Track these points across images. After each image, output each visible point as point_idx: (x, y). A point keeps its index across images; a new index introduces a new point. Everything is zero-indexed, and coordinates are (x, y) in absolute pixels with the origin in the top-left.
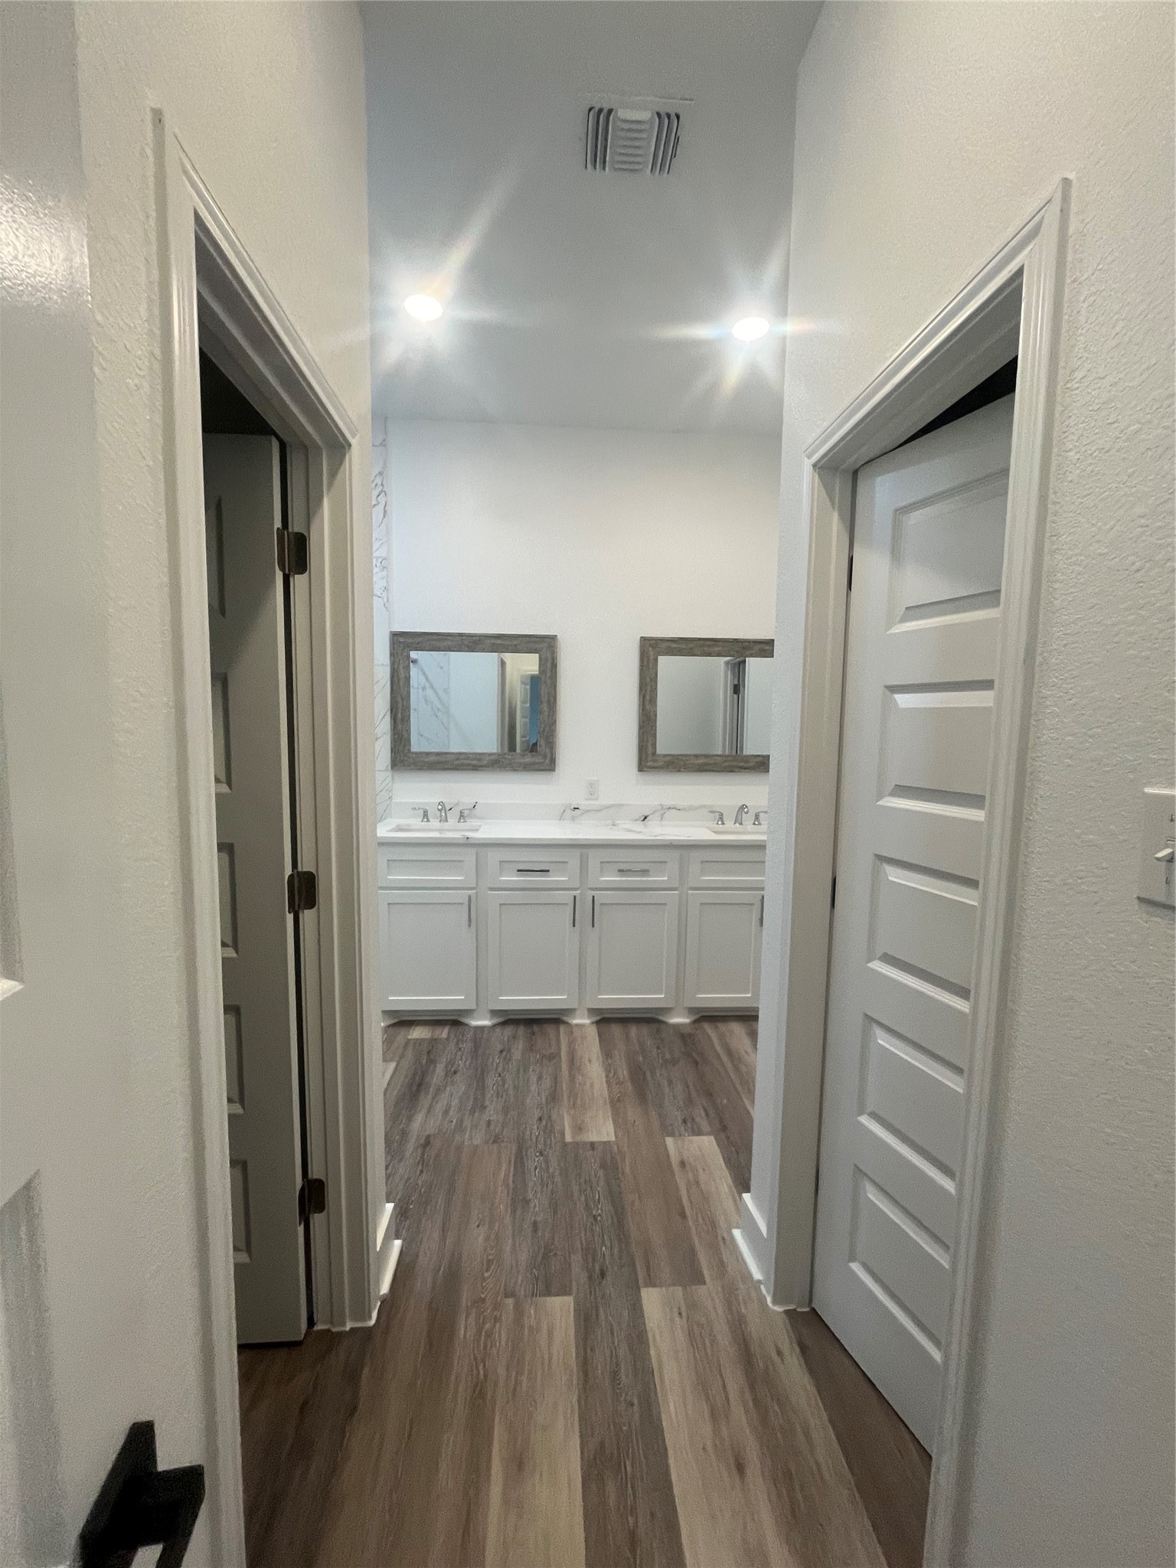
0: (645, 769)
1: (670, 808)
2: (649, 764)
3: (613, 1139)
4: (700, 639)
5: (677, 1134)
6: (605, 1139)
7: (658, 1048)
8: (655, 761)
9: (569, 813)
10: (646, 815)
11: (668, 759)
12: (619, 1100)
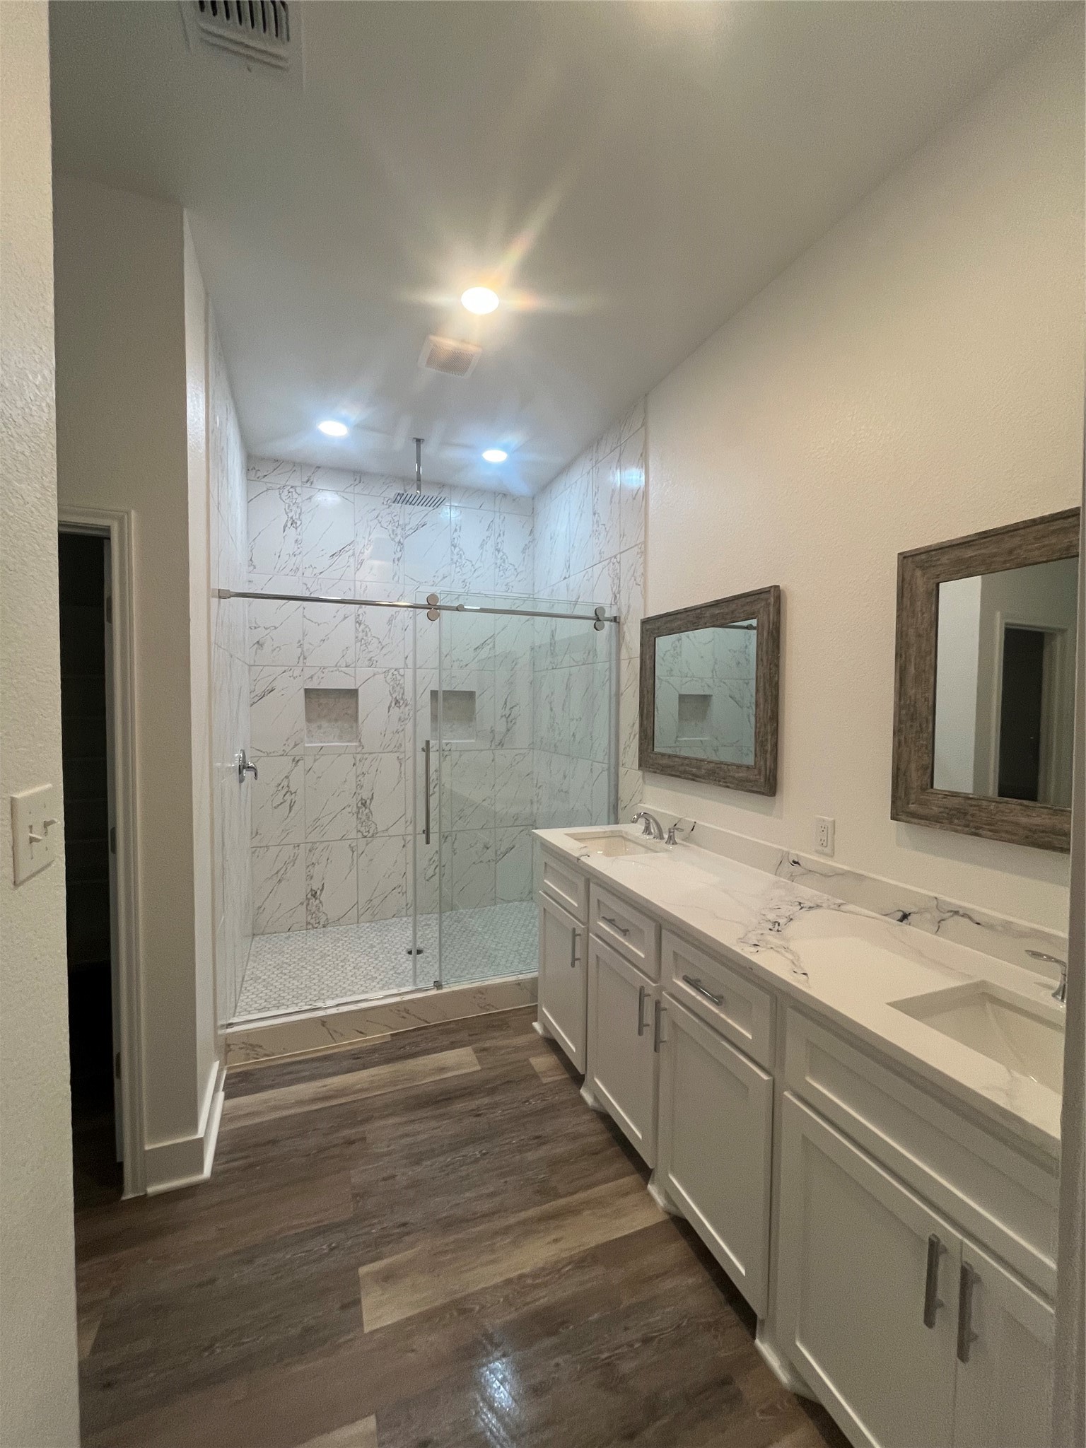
0: (903, 817)
1: (956, 913)
2: (912, 807)
3: (367, 1329)
4: (1034, 522)
5: (386, 1436)
6: (365, 1317)
7: (646, 1341)
8: (923, 804)
9: (787, 867)
10: (907, 911)
11: (954, 802)
12: (463, 1312)
